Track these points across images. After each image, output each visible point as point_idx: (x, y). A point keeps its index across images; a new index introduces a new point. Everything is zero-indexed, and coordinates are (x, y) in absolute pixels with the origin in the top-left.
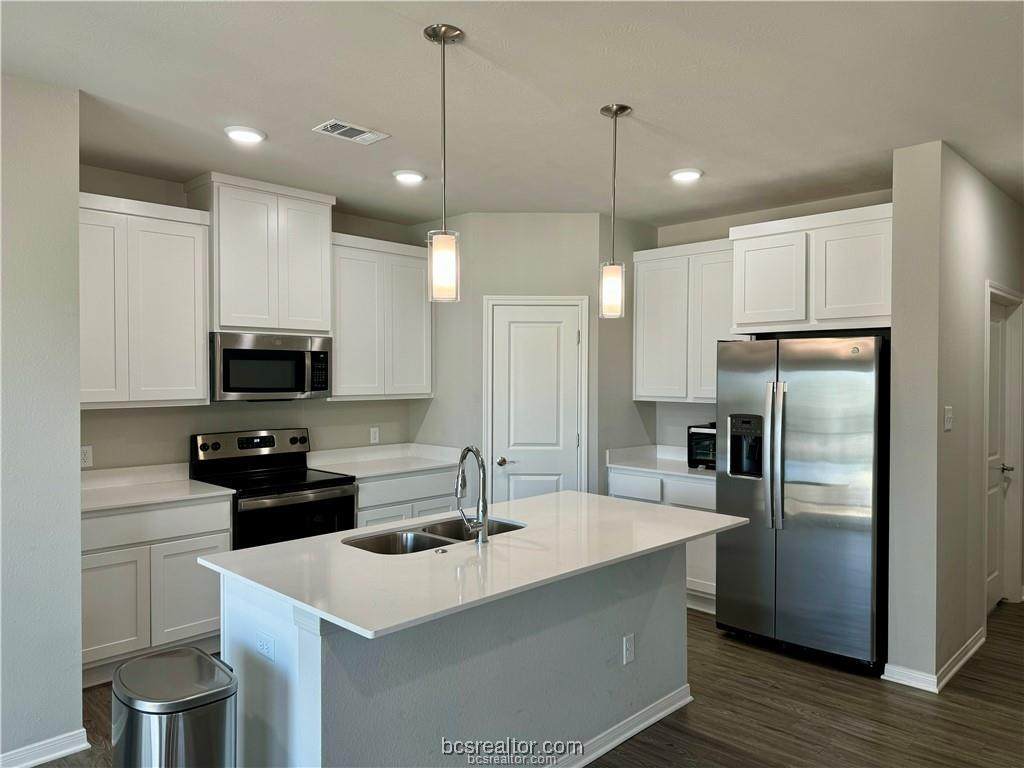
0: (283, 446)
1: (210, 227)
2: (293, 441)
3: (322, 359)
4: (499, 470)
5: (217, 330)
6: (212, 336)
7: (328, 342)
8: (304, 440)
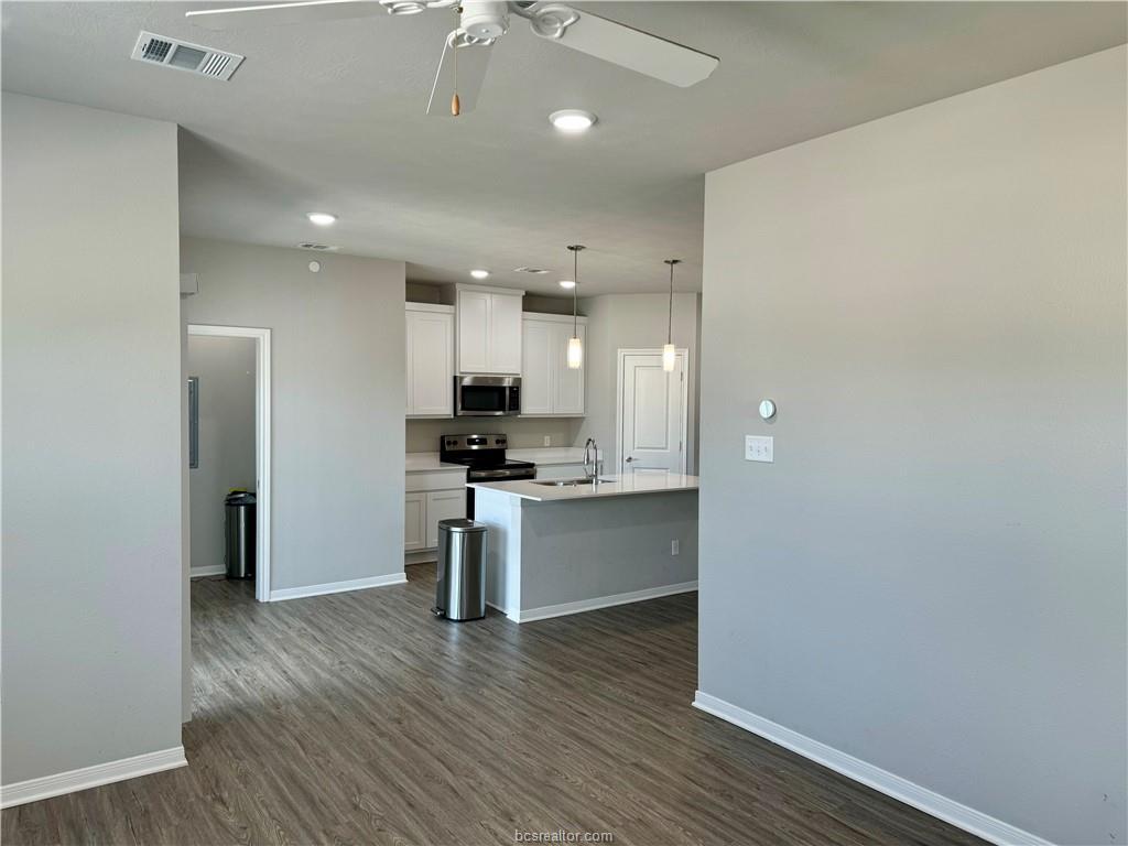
0: (492, 445)
1: (455, 314)
2: (498, 442)
3: (515, 391)
4: (627, 465)
5: (458, 375)
6: (455, 377)
7: (518, 381)
8: (504, 441)
